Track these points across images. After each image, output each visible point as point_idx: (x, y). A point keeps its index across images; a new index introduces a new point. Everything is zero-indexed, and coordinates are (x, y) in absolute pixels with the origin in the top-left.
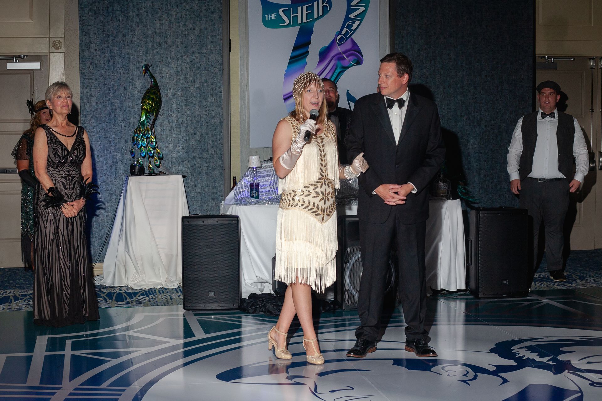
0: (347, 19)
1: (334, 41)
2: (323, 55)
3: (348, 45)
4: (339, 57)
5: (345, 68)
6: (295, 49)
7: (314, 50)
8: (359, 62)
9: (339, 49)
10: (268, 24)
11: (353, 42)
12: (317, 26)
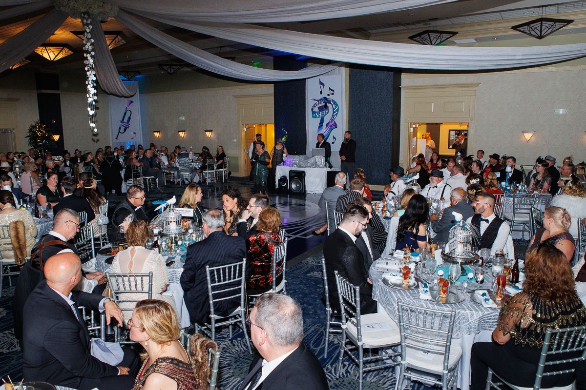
0: (333, 115)
1: (329, 122)
2: (327, 125)
3: (333, 123)
4: (331, 126)
5: (332, 129)
6: (320, 124)
7: (325, 124)
8: (336, 127)
9: (331, 124)
10: (313, 117)
11: (335, 122)
12: (325, 118)
